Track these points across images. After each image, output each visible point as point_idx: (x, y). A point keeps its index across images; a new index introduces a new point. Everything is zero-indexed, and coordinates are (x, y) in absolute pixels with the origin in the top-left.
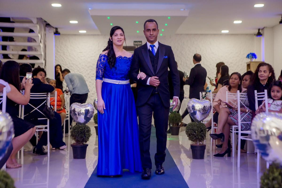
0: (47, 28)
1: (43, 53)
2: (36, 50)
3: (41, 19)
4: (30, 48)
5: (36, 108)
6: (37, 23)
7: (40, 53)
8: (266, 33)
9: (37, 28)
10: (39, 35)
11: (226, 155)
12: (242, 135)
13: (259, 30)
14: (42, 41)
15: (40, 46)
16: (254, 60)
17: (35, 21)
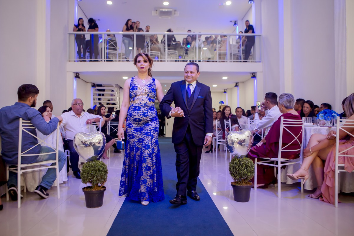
0: (120, 89)
1: (118, 102)
2: (115, 100)
3: (118, 85)
4: (112, 99)
5: (115, 129)
6: (116, 87)
7: (117, 102)
8: (228, 91)
9: (116, 89)
10: (117, 93)
11: (210, 152)
12: (218, 142)
13: (225, 90)
14: (118, 96)
15: (117, 98)
16: (223, 104)
17: (114, 86)
